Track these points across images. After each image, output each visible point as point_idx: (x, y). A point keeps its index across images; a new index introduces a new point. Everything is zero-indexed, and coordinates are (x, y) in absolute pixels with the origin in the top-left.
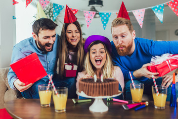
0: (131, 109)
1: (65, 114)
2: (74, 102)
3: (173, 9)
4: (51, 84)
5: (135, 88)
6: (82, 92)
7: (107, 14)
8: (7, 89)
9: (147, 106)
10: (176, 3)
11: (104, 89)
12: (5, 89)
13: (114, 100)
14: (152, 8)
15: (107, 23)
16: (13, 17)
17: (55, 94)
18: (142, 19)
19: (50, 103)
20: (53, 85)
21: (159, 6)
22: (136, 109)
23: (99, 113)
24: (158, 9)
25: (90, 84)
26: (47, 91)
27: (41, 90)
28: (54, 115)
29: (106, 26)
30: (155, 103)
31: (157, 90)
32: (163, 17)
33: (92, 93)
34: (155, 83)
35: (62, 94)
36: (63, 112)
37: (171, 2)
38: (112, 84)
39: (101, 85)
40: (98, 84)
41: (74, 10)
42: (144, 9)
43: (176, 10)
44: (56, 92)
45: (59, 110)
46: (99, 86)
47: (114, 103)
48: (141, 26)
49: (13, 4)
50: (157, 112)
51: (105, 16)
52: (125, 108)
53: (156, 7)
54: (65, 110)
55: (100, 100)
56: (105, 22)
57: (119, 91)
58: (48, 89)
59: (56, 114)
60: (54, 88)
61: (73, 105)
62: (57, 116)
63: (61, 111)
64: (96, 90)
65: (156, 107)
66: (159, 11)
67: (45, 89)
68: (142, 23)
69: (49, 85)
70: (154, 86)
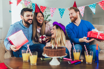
0: (72, 64)
1: (36, 66)
2: (42, 59)
3: (101, 6)
4: (28, 49)
5: (76, 52)
6: (45, 54)
7: (63, 9)
8: (6, 52)
9: (82, 62)
10: (103, 3)
11: (57, 52)
12: (5, 52)
13: (64, 58)
14: (89, 5)
15: (63, 14)
16: (10, 11)
17: (31, 55)
18: (83, 12)
19: (28, 60)
20: (29, 50)
21: (93, 5)
22: (75, 64)
23: (55, 66)
24: (92, 6)
25: (49, 50)
26: (26, 54)
27: (23, 53)
28: (30, 67)
29: (62, 16)
30: (86, 60)
31: (87, 53)
32: (95, 11)
33: (50, 55)
34: (86, 50)
35: (34, 55)
36: (35, 65)
37: (100, 2)
38: (62, 50)
39: (55, 50)
40: (54, 50)
41: (44, 7)
42: (84, 6)
43: (103, 7)
44: (31, 54)
45: (33, 64)
46: (54, 51)
47: (64, 60)
48: (83, 16)
49: (10, 4)
50: (88, 66)
51: (62, 10)
52: (69, 63)
53: (91, 5)
54: (36, 64)
55: (55, 59)
56: (62, 14)
57: (66, 54)
58: (27, 52)
59: (31, 66)
60: (30, 52)
61: (41, 61)
62: (31, 67)
63: (34, 65)
64: (53, 53)
65: (87, 63)
66: (93, 7)
67: (25, 52)
68: (83, 14)
69: (27, 50)
70: (86, 51)
